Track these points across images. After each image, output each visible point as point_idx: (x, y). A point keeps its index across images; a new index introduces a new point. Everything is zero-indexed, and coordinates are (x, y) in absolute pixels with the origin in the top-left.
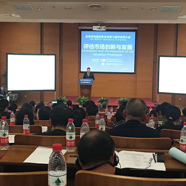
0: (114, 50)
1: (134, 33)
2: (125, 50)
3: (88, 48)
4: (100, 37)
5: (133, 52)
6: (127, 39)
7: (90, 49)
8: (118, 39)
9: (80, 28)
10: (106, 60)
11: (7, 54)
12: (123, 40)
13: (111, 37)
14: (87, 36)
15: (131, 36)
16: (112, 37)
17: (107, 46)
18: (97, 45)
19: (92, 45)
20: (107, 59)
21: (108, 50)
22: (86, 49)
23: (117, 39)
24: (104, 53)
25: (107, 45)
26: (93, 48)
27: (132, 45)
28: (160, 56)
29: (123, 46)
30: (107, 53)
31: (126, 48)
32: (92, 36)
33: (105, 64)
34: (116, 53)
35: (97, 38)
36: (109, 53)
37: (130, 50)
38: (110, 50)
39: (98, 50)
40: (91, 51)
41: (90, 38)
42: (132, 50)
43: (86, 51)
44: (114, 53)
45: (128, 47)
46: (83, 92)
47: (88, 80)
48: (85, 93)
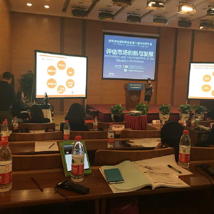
0: (136, 56)
1: (155, 40)
2: (146, 57)
3: (111, 53)
4: (123, 42)
5: (154, 59)
6: (149, 46)
8: (141, 45)
9: (104, 31)
11: (36, 51)
14: (110, 41)
16: (135, 43)
19: (115, 50)
24: (127, 59)
27: (153, 52)
28: (191, 62)
30: (129, 59)
34: (138, 60)
35: (120, 43)
36: (131, 59)
38: (133, 56)
39: (121, 55)
40: (114, 57)
43: (109, 56)
44: (136, 60)
45: (149, 54)
46: (132, 98)
47: (138, 85)
48: (133, 100)
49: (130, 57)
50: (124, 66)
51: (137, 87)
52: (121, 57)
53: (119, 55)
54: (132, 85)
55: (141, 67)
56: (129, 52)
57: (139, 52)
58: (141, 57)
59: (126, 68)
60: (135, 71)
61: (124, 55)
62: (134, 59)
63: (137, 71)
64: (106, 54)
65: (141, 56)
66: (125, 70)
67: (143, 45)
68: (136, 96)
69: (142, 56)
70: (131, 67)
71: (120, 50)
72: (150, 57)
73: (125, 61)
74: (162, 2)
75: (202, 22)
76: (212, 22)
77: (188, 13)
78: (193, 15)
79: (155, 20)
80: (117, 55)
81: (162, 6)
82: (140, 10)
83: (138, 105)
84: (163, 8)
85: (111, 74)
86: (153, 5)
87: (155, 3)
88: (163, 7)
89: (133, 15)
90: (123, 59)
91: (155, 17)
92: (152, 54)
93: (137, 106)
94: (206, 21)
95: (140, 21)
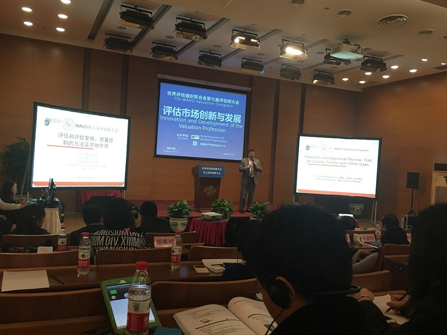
2: (230, 123)
3: (171, 114)
4: (191, 96)
5: (242, 127)
7: (175, 117)
8: (220, 103)
10: (200, 137)
12: (228, 106)
13: (209, 98)
14: (169, 93)
16: (211, 100)
20: (202, 136)
22: (167, 115)
27: (240, 116)
28: (299, 135)
29: (228, 116)
32: (179, 94)
33: (198, 144)
34: (217, 127)
35: (187, 98)
36: (205, 125)
37: (237, 123)
38: (208, 120)
39: (188, 118)
40: (176, 120)
41: (176, 96)
42: (241, 124)
43: (168, 119)
45: (235, 118)
46: (205, 191)
47: (216, 169)
48: (208, 194)
49: (203, 122)
50: (192, 136)
51: (215, 173)
53: (184, 117)
54: (205, 168)
55: (221, 140)
56: (202, 113)
57: (217, 114)
58: (222, 122)
59: (196, 140)
60: (211, 145)
63: (214, 145)
64: (163, 115)
65: (221, 120)
66: (195, 143)
67: (226, 103)
68: (212, 187)
69: (223, 120)
70: (205, 138)
71: (186, 110)
72: (236, 124)
73: (195, 128)
74: (255, 39)
75: (317, 72)
76: (332, 74)
77: (296, 57)
78: (303, 62)
79: (243, 65)
80: (182, 117)
81: (256, 45)
82: (220, 47)
83: (216, 203)
84: (257, 47)
85: (170, 148)
86: (242, 42)
87: (244, 38)
88: (258, 45)
89: (209, 54)
90: (192, 124)
91: (244, 61)
92: (239, 119)
93: (214, 205)
94: (322, 71)
95: (220, 65)
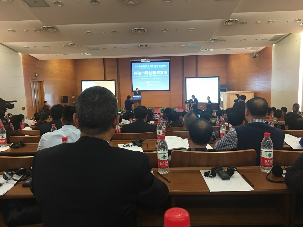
0: (155, 75)
1: (168, 63)
2: (162, 74)
3: (137, 74)
4: (145, 66)
5: (168, 76)
6: (164, 67)
9: (131, 61)
11: (82, 81)
12: (161, 68)
13: (152, 66)
14: (136, 66)
15: (166, 65)
17: (150, 73)
18: (143, 72)
19: (140, 72)
20: (150, 81)
21: (151, 75)
22: (135, 75)
23: (157, 67)
24: (148, 77)
25: (150, 71)
26: (141, 74)
27: (167, 71)
28: (186, 78)
29: (161, 72)
30: (150, 77)
31: (163, 73)
32: (139, 66)
34: (157, 77)
35: (143, 67)
36: (151, 77)
38: (152, 75)
39: (144, 75)
40: (139, 76)
42: (167, 75)
43: (136, 76)
44: (155, 77)
46: (136, 104)
47: (139, 97)
49: (150, 76)
50: (146, 82)
52: (144, 76)
53: (142, 75)
55: (159, 82)
57: (156, 72)
59: (148, 83)
61: (146, 75)
62: (153, 77)
66: (148, 85)
68: (138, 103)
69: (159, 74)
80: (141, 75)
90: (146, 77)
